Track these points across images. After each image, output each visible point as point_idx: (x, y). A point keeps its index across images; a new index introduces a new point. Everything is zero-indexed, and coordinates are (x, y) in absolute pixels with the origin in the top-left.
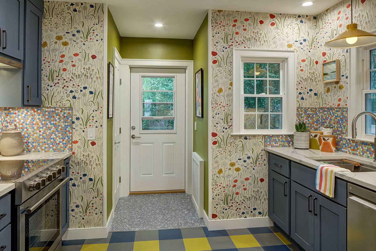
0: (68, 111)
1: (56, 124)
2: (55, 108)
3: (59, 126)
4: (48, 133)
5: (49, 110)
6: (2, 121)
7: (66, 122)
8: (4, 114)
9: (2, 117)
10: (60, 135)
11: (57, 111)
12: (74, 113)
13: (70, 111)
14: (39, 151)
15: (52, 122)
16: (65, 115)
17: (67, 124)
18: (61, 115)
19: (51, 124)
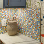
0: (38, 11)
1: (32, 19)
2: (32, 8)
3: (34, 21)
4: (29, 25)
5: (29, 9)
6: (13, 15)
7: (37, 19)
8: (14, 11)
9: (13, 13)
10: (34, 27)
11: (33, 11)
12: (42, 13)
13: (39, 11)
14: (26, 35)
15: (31, 18)
16: (37, 14)
17: (38, 20)
18: (35, 13)
19: (30, 19)
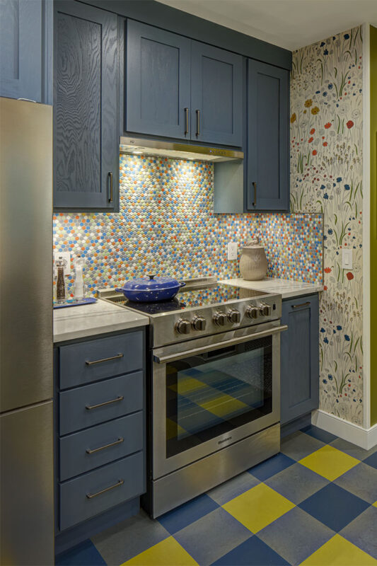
0: (318, 219)
1: (305, 239)
2: (304, 214)
3: (309, 242)
4: (297, 253)
5: (298, 216)
6: (252, 232)
7: (316, 237)
8: (255, 222)
9: (252, 227)
10: (310, 256)
11: (306, 219)
12: (326, 223)
13: (321, 219)
14: (288, 279)
15: (301, 236)
16: (316, 225)
17: (317, 240)
18: (311, 225)
19: (300, 239)
